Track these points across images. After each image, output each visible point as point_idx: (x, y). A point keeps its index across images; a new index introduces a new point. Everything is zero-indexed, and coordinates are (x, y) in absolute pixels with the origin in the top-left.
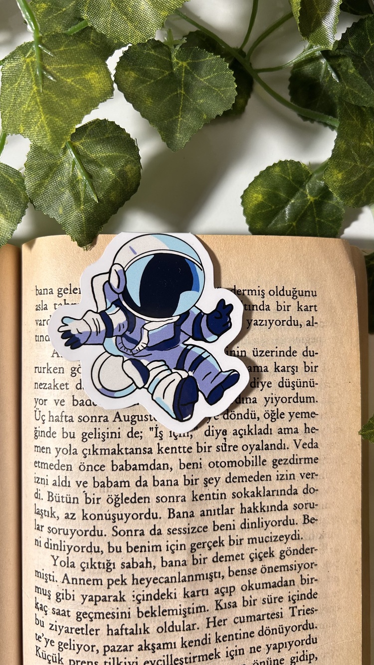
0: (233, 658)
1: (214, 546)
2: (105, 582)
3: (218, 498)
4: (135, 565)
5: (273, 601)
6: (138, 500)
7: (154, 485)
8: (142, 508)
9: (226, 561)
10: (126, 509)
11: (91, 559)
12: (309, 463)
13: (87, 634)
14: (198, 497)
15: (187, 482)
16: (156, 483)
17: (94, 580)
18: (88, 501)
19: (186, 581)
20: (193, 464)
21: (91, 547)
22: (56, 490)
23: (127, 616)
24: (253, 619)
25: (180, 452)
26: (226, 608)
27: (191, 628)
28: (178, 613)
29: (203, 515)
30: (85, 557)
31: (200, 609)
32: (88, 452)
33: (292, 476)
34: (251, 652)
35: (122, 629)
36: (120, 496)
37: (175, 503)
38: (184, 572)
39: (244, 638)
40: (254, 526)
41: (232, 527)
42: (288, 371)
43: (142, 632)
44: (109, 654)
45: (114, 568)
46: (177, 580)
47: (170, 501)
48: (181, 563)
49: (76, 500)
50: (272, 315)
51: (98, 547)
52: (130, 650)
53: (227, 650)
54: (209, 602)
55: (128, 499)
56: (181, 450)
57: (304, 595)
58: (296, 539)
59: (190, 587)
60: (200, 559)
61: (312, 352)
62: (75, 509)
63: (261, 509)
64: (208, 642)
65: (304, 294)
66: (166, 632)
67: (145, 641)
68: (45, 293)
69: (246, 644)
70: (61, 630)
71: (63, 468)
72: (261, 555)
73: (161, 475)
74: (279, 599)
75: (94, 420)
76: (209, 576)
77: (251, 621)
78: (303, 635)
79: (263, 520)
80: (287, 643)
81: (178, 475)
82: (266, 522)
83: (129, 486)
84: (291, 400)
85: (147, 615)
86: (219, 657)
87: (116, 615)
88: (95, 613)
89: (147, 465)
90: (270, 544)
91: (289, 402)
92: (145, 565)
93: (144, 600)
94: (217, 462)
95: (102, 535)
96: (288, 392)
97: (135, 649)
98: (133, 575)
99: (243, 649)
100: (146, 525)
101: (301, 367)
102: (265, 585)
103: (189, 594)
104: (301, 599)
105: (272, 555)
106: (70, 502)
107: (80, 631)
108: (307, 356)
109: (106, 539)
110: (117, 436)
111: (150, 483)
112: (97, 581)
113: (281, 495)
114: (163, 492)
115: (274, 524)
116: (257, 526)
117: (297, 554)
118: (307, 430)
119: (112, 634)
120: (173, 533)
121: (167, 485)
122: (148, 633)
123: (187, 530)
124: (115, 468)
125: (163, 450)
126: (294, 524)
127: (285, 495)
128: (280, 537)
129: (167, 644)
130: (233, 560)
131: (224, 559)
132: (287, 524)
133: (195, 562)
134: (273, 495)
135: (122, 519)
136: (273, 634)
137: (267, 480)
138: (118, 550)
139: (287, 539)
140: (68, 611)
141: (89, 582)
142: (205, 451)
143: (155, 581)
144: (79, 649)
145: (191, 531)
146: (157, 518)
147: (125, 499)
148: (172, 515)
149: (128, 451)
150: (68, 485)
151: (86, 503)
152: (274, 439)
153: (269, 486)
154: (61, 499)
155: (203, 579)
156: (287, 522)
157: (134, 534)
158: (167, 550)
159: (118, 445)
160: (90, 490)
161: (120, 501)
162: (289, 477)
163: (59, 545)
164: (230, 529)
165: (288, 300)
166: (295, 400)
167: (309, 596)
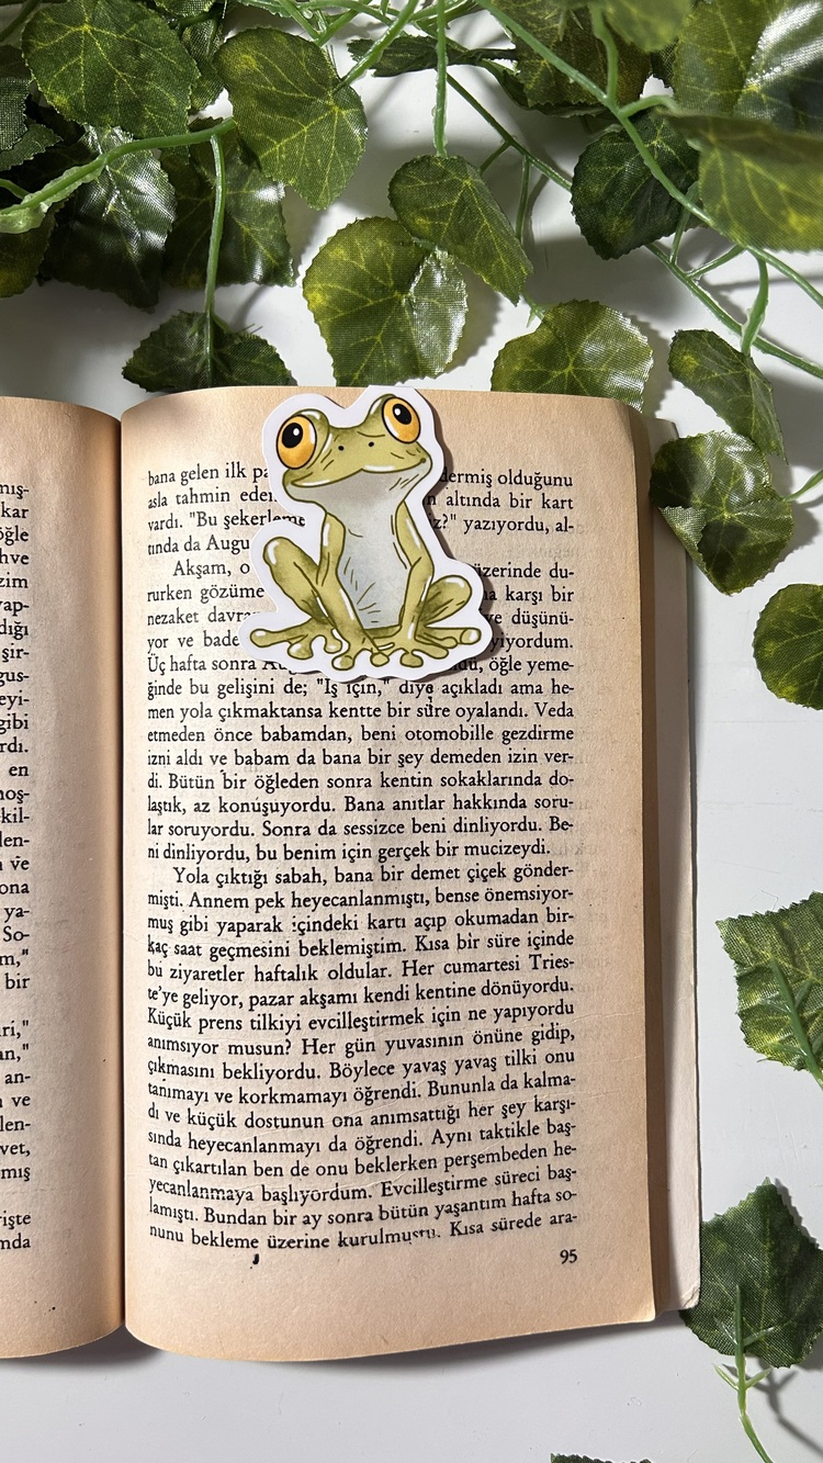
0: (442, 1025)
1: (414, 855)
2: (252, 903)
3: (419, 785)
4: (296, 878)
5: (504, 944)
6: (302, 782)
7: (325, 763)
8: (307, 795)
9: (432, 878)
10: (282, 796)
11: (232, 869)
12: (558, 738)
13: (225, 980)
14: (389, 782)
15: (373, 759)
16: (328, 760)
17: (235, 900)
18: (228, 784)
19: (371, 904)
20: (383, 733)
21: (232, 851)
22: (181, 771)
23: (285, 954)
24: (473, 969)
25: (363, 716)
26: (431, 949)
27: (380, 974)
28: (360, 951)
29: (396, 808)
30: (224, 866)
31: (393, 947)
32: (226, 713)
33: (532, 758)
34: (471, 1019)
35: (276, 972)
36: (274, 778)
37: (356, 789)
38: (369, 890)
39: (460, 995)
40: (474, 828)
41: (441, 829)
42: (527, 599)
43: (307, 977)
44: (258, 1008)
45: (265, 882)
46: (359, 902)
47: (348, 786)
48: (365, 877)
49: (210, 783)
50: (503, 513)
51: (242, 852)
52: (289, 1004)
53: (434, 1011)
54: (407, 938)
55: (285, 781)
56: (365, 712)
57: (553, 937)
58: (538, 852)
59: (378, 913)
60: (393, 873)
61: (564, 572)
62: (209, 796)
63: (485, 804)
64: (405, 997)
65: (553, 482)
66: (341, 978)
67: (311, 990)
68: (164, 480)
69: (463, 1005)
70: (187, 977)
71: (192, 737)
72: (486, 873)
73: (334, 748)
74: (514, 941)
75: (235, 666)
76: (406, 899)
77: (470, 971)
78: (551, 999)
79: (488, 821)
80: (527, 1010)
81: (360, 748)
82: (492, 824)
83: (287, 763)
84: (531, 643)
85: (315, 952)
86: (422, 1022)
87: (268, 951)
88: (238, 949)
89: (313, 732)
90: (499, 858)
91: (529, 646)
92: (311, 879)
93: (309, 930)
94: (418, 732)
95: (247, 834)
96: (526, 631)
97: (296, 1001)
98: (293, 893)
99: (458, 1013)
100: (313, 820)
101: (547, 594)
102: (491, 919)
103: (377, 924)
104: (548, 944)
105: (501, 874)
106: (202, 787)
107: (216, 976)
108: (557, 576)
109: (253, 841)
110: (270, 691)
111: (318, 758)
112: (241, 902)
113: (516, 784)
114: (337, 772)
115: (505, 827)
116: (479, 828)
117: (541, 875)
118: (556, 688)
119: (262, 980)
120: (353, 833)
121: (344, 762)
122: (315, 978)
123: (373, 829)
124: (266, 736)
125: (338, 712)
126: (535, 829)
127: (521, 784)
128: (514, 848)
129: (344, 996)
130: (443, 878)
131: (429, 875)
132: (525, 829)
133: (386, 877)
134: (503, 784)
135: (277, 810)
136: (504, 993)
137: (494, 761)
138: (272, 856)
139: (525, 851)
140: (198, 948)
141: (229, 904)
142: (400, 715)
143: (326, 903)
144: (214, 1003)
145: (379, 830)
146: (328, 809)
147: (282, 782)
148: (351, 806)
149: (286, 712)
150: (198, 761)
151: (225, 787)
152: (505, 700)
153: (498, 771)
154: (188, 782)
155: (398, 903)
156: (525, 826)
157: (294, 832)
158: (344, 857)
159: (271, 703)
160: (231, 768)
161: (274, 785)
162: (527, 759)
163: (186, 851)
164: (438, 831)
165: (528, 491)
166: (538, 644)
167: (561, 940)
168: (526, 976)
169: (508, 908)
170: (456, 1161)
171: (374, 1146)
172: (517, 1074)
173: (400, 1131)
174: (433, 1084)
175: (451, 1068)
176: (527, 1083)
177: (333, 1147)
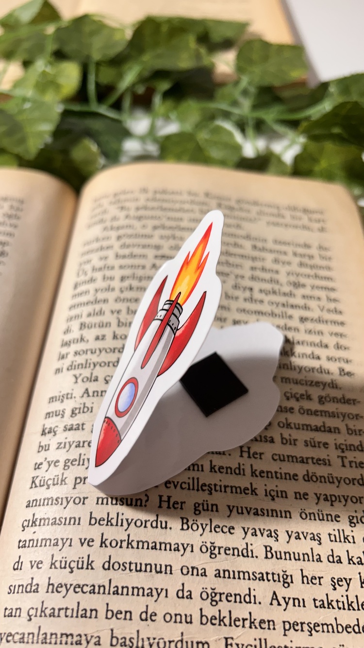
0: (273, 500)
5: (317, 445)
12: (335, 325)
21: (118, 361)
22: (89, 320)
24: (295, 460)
30: (111, 370)
33: (320, 333)
34: (296, 498)
39: (286, 479)
42: (305, 257)
49: (108, 325)
53: (266, 488)
57: (354, 446)
63: (292, 354)
64: (242, 473)
69: (290, 487)
70: (70, 446)
71: (100, 302)
72: (297, 396)
74: (324, 444)
75: (133, 268)
77: (293, 461)
80: (341, 497)
86: (256, 494)
90: (306, 388)
96: (307, 271)
99: (286, 492)
101: (316, 256)
102: (305, 427)
104: (351, 450)
105: (309, 398)
106: (102, 327)
113: (311, 346)
116: (289, 367)
117: (338, 402)
118: (329, 300)
126: (329, 373)
127: (315, 346)
128: (316, 383)
136: (321, 482)
139: (324, 386)
150: (102, 314)
151: (119, 326)
152: (299, 301)
154: (93, 325)
160: (123, 317)
162: (316, 333)
163: (84, 363)
167: (360, 448)
168: (337, 471)
169: (316, 421)
170: (293, 626)
171: (217, 598)
172: (340, 549)
173: (241, 587)
174: (268, 549)
175: (283, 537)
176: (350, 560)
177: (180, 594)
